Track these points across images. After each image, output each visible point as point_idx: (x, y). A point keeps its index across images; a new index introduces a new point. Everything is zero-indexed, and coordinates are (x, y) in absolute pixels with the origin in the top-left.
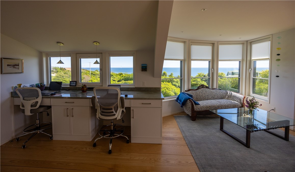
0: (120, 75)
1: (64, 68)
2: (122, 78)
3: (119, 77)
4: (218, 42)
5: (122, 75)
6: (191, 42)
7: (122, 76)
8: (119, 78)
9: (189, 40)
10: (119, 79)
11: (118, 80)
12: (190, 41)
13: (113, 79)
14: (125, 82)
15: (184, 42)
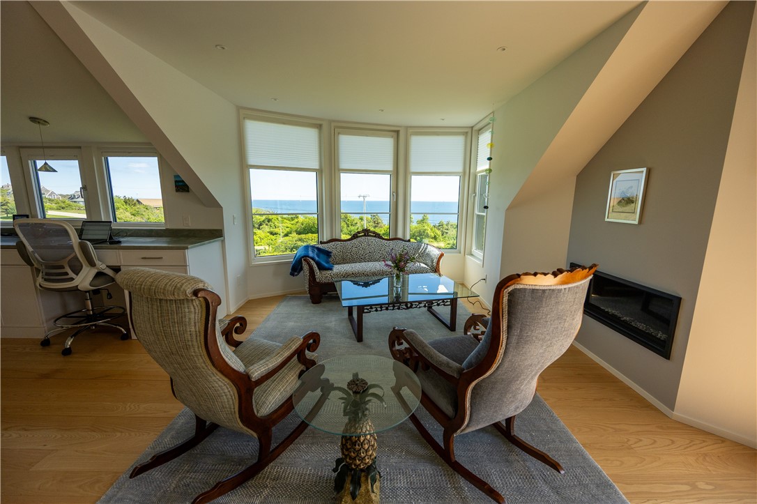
0: (293, 219)
1: (138, 201)
2: (294, 228)
3: (288, 224)
4: (407, 128)
5: (296, 220)
6: (336, 127)
7: (297, 222)
8: (287, 227)
9: (330, 121)
10: (288, 230)
11: (285, 232)
12: (333, 124)
13: (272, 230)
14: (299, 236)
15: (319, 127)
